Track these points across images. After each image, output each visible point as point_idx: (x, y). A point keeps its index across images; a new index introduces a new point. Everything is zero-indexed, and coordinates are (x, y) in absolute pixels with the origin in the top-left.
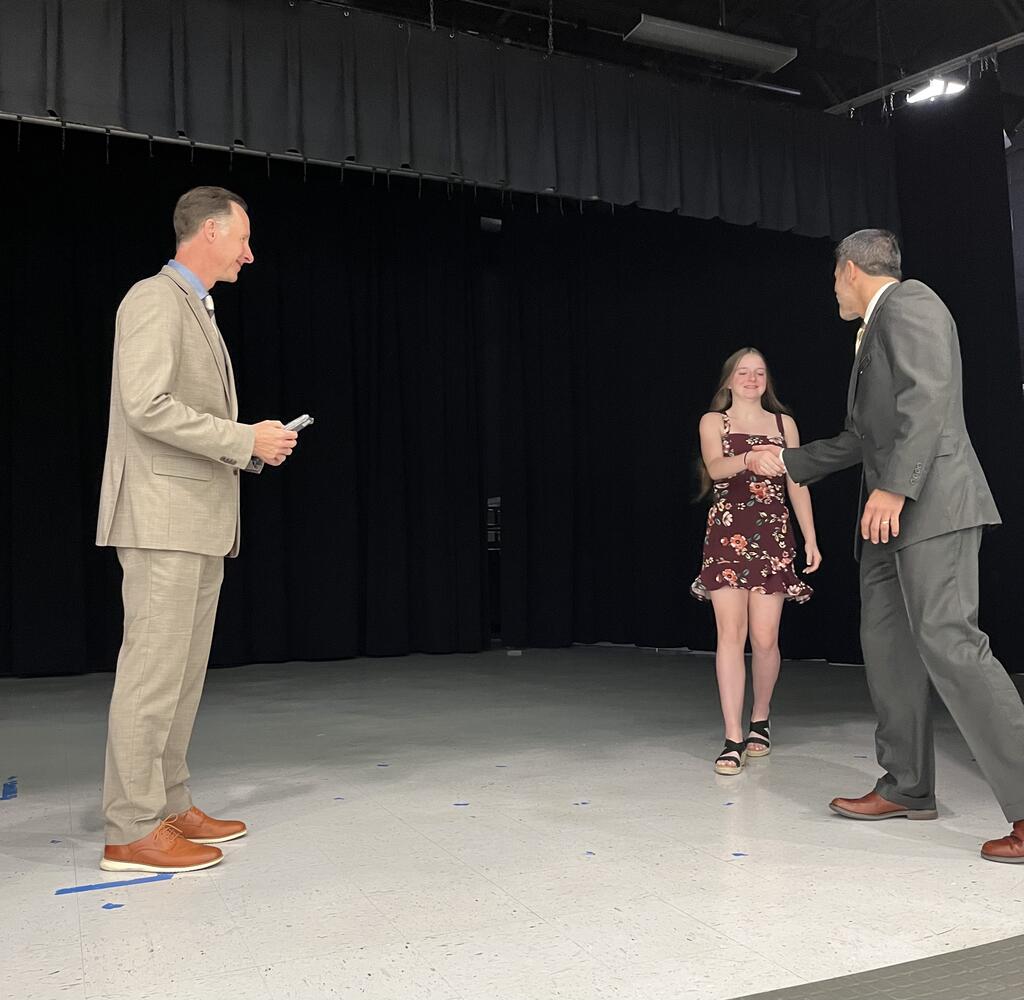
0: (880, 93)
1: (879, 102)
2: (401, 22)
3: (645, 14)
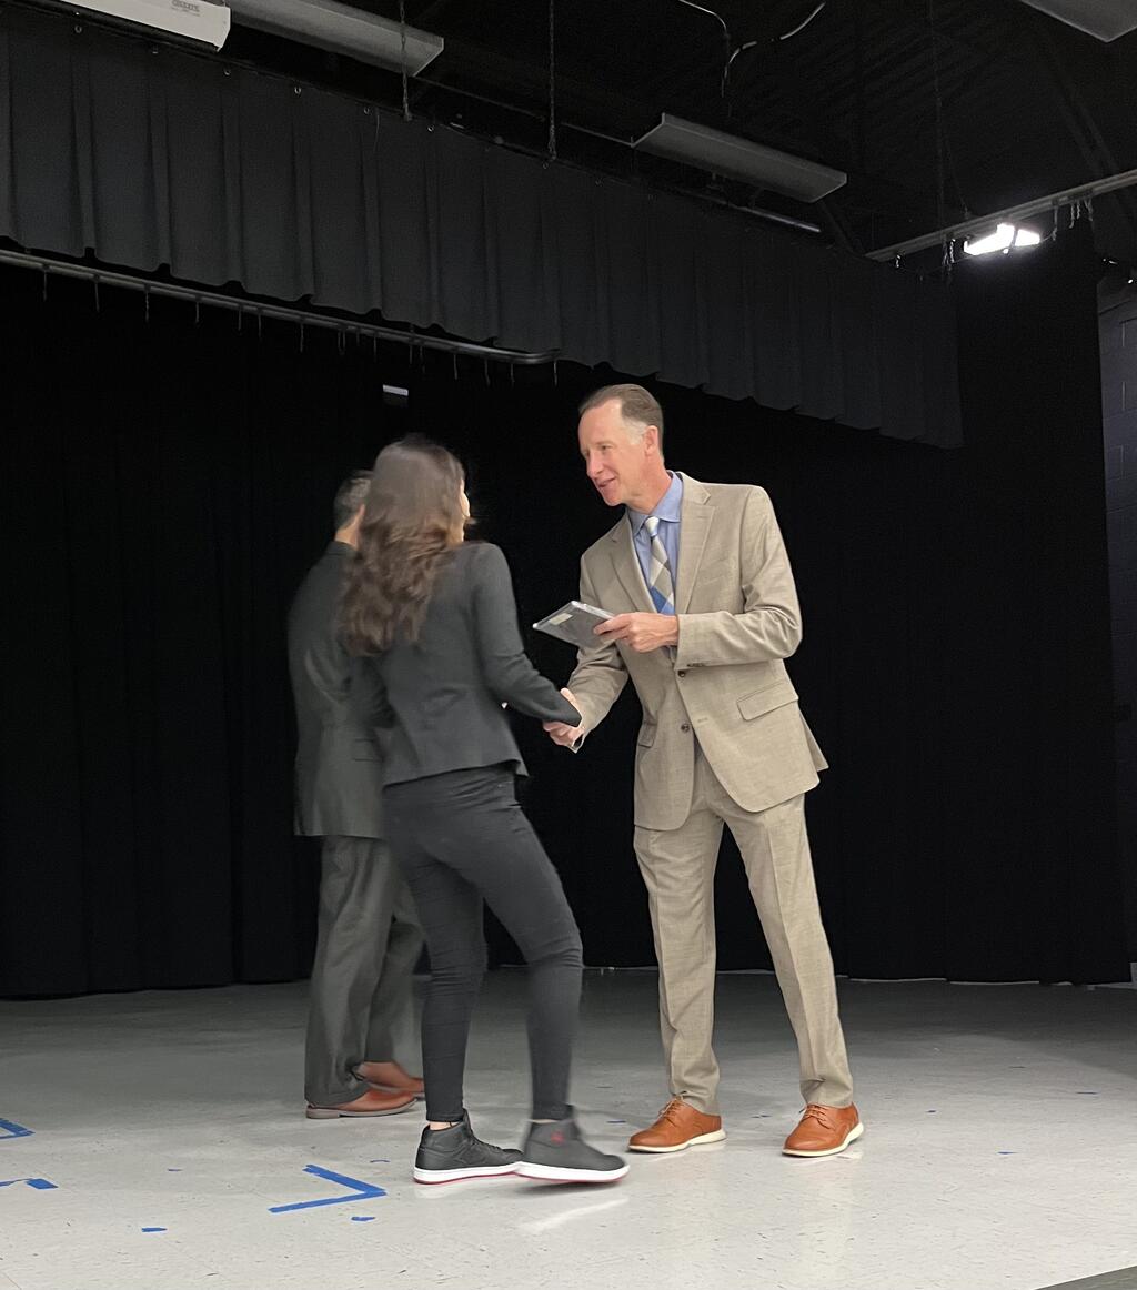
0: (940, 236)
2: (368, 105)
3: (666, 113)
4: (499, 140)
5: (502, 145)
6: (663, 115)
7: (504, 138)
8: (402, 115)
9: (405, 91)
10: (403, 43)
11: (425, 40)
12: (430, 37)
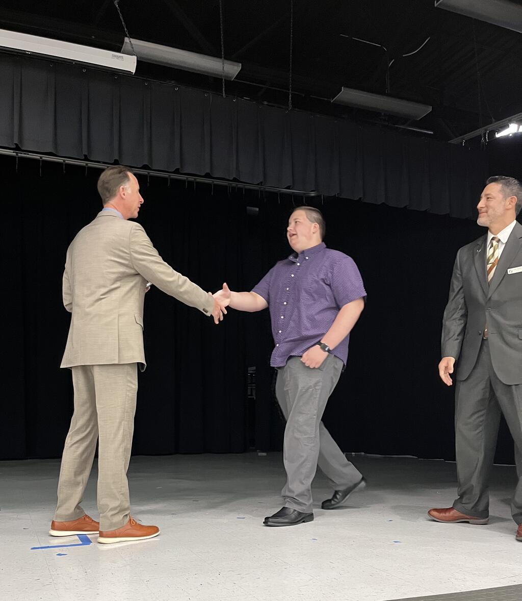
0: (480, 131)
1: (480, 137)
2: (207, 93)
3: (345, 87)
5: (267, 105)
7: (268, 102)
8: (222, 96)
9: (224, 86)
10: (223, 68)
12: (236, 64)
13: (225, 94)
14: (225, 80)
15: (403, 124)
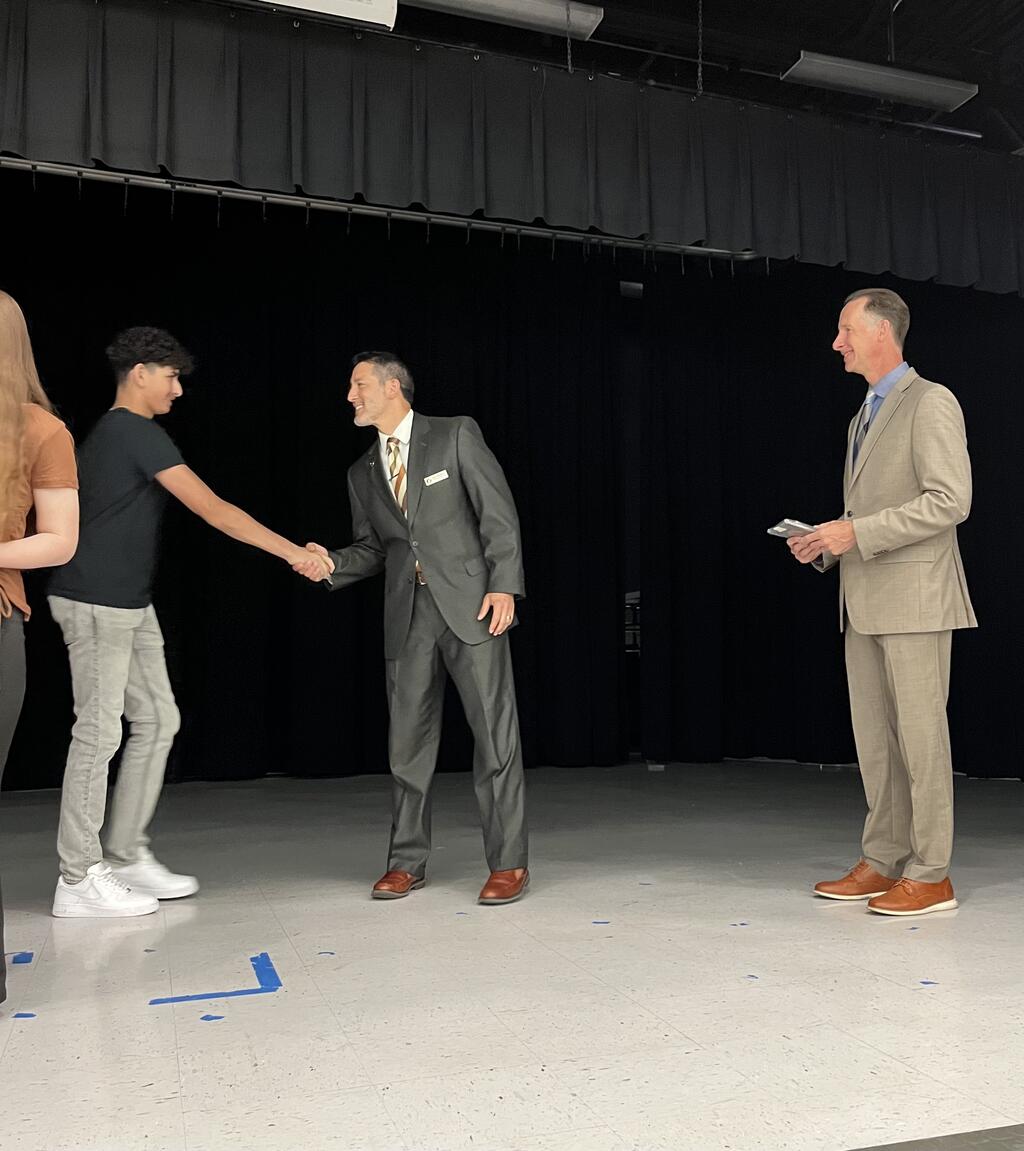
2: (536, 65)
3: (806, 49)
4: (652, 82)
5: (654, 86)
6: (802, 52)
7: (657, 81)
8: (567, 70)
9: (569, 51)
10: (568, 16)
11: (589, 11)
12: (593, 8)
13: (573, 66)
14: (572, 40)
15: (921, 121)
